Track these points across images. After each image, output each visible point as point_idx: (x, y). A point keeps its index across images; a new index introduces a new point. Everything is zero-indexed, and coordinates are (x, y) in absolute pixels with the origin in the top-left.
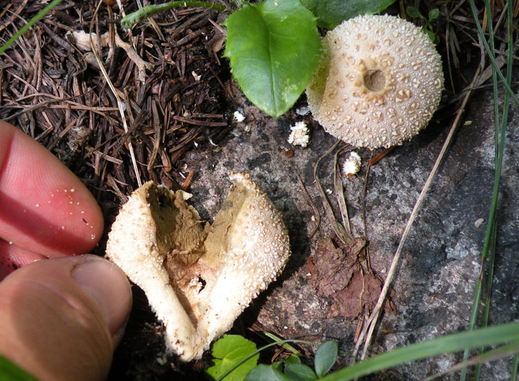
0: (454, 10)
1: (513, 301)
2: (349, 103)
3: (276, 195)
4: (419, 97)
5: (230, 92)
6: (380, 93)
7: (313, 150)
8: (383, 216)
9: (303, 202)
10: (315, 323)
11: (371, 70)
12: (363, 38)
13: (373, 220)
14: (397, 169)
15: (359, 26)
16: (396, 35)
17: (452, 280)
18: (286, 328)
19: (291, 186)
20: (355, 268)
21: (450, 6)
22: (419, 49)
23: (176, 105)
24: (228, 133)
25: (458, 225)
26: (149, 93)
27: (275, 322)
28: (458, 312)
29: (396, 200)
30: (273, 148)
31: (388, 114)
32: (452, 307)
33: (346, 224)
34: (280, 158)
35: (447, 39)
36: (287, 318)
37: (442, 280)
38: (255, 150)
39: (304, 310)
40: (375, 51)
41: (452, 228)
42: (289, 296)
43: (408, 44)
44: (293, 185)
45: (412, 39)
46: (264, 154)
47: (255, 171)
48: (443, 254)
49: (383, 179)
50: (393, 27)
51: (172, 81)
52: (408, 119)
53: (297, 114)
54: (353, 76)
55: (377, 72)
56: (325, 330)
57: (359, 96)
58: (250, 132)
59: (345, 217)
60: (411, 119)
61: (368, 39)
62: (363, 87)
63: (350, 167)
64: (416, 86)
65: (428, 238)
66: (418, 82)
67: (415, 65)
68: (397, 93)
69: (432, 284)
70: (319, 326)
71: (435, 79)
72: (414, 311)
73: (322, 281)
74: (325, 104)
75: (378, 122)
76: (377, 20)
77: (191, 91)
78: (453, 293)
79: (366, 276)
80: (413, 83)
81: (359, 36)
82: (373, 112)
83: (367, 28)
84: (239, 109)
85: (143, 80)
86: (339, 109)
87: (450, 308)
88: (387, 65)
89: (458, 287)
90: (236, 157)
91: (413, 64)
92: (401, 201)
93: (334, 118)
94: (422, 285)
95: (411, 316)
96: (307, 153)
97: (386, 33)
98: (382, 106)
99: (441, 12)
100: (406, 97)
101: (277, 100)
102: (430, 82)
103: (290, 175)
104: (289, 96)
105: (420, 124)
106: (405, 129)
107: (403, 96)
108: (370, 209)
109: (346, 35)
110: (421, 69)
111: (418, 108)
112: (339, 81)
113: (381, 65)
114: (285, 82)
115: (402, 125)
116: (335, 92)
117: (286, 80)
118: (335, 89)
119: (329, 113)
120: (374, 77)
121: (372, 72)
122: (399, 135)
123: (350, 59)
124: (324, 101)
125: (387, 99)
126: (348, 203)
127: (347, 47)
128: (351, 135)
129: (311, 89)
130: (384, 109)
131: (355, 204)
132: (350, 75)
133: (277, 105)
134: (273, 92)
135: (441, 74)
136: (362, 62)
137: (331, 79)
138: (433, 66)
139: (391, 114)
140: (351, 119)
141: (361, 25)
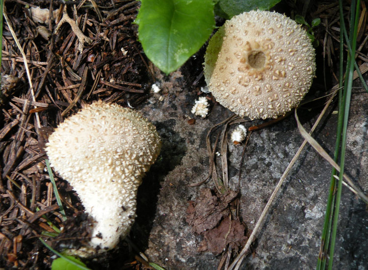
0: (333, 22)
1: (354, 258)
2: (235, 77)
3: (175, 152)
4: (293, 78)
5: (152, 69)
6: (260, 70)
7: (211, 120)
8: (258, 178)
9: (195, 160)
10: (191, 258)
11: (254, 51)
12: (252, 26)
13: (250, 180)
14: (275, 143)
15: (250, 16)
16: (279, 26)
17: (306, 235)
18: (167, 259)
19: (189, 146)
20: (225, 213)
21: (330, 19)
22: (296, 40)
23: (106, 73)
24: (145, 100)
25: (317, 192)
26: (84, 61)
27: (159, 254)
28: (308, 262)
29: (271, 167)
30: (179, 115)
31: (266, 88)
32: (304, 258)
33: (225, 179)
34: (183, 124)
35: (324, 44)
36: (168, 251)
37: (298, 235)
38: (164, 116)
39: (183, 246)
40: (260, 36)
41: (312, 194)
42: (172, 234)
43: (288, 34)
44: (191, 146)
45: (292, 31)
46: (171, 119)
48: (302, 213)
49: (262, 149)
50: (277, 20)
51: (105, 54)
52: (283, 95)
53: (201, 91)
54: (240, 54)
55: (259, 53)
56: (198, 264)
57: (243, 71)
58: (163, 102)
59: (225, 173)
60: (285, 96)
61: (256, 26)
62: (247, 63)
63: (237, 136)
64: (290, 68)
65: (292, 199)
66: (293, 66)
67: (291, 52)
68: (274, 72)
69: (291, 237)
70: (194, 261)
71: (308, 66)
72: (273, 258)
73: (197, 221)
74: (216, 77)
75: (257, 95)
76: (265, 14)
77: (119, 64)
78: (306, 246)
79: (234, 221)
80: (288, 65)
81: (249, 24)
82: (253, 86)
83: (256, 19)
84: (157, 83)
85: (82, 50)
86: (227, 81)
87: (302, 258)
88: (268, 48)
89: (310, 241)
91: (290, 50)
92: (275, 168)
93: (222, 89)
94: (282, 237)
95: (270, 261)
96: (205, 122)
97: (271, 24)
98: (260, 81)
99: (322, 21)
100: (282, 76)
101: (170, 60)
102: (303, 67)
103: (190, 138)
104: (180, 57)
105: (292, 102)
106: (279, 104)
107: (279, 75)
108: (249, 171)
109: (239, 23)
110: (296, 56)
111: (291, 88)
112: (229, 57)
113: (263, 47)
114: (179, 46)
115: (277, 100)
116: (224, 67)
117: (180, 45)
118: (225, 64)
119: (219, 84)
120: (257, 57)
121: (255, 52)
122: (274, 109)
123: (239, 41)
124: (216, 74)
125: (265, 76)
126: (232, 164)
127: (238, 31)
128: (235, 104)
129: (207, 64)
130: (263, 84)
131: (238, 166)
132: (237, 53)
133: (170, 63)
134: (167, 52)
135: (313, 63)
136: (248, 43)
137: (222, 56)
138: (307, 55)
139: (268, 89)
140: (235, 90)
141: (252, 16)
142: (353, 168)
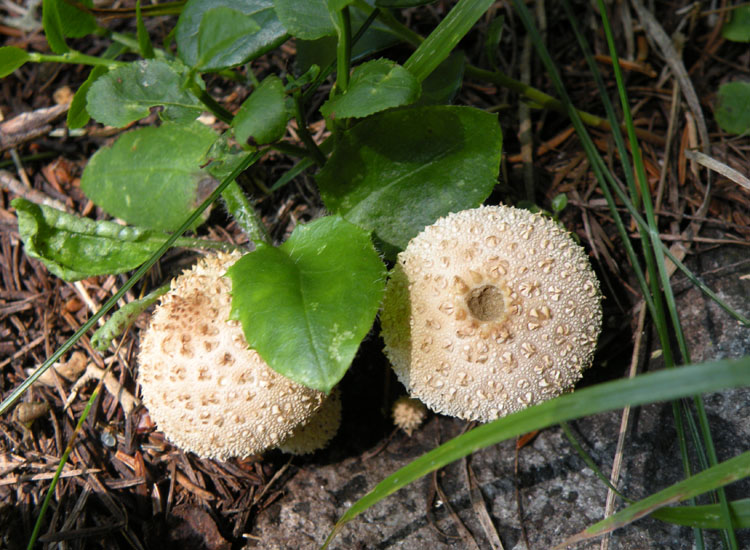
0: (589, 193)
2: (456, 350)
4: (566, 315)
6: (499, 321)
8: (563, 530)
11: (476, 290)
12: (451, 245)
13: (548, 541)
15: (442, 230)
16: (502, 228)
19: (407, 517)
21: (582, 188)
22: (544, 241)
29: (578, 501)
30: (367, 465)
31: (523, 352)
35: (589, 236)
38: (340, 475)
40: (475, 259)
43: (526, 236)
45: (530, 228)
46: (355, 478)
47: (344, 508)
49: (549, 472)
50: (493, 218)
52: (559, 353)
54: (451, 306)
55: (486, 289)
57: (468, 335)
59: (497, 546)
60: (563, 353)
61: (460, 244)
62: (470, 318)
64: (555, 297)
66: (557, 291)
67: (544, 266)
68: (528, 315)
71: (584, 283)
74: (420, 365)
75: (511, 372)
80: (549, 294)
81: (444, 243)
82: (498, 356)
83: (455, 230)
86: (443, 364)
88: (499, 274)
90: (312, 494)
91: (540, 264)
92: (586, 500)
93: (439, 383)
97: (486, 229)
98: (508, 342)
99: (569, 198)
100: (545, 318)
101: (323, 362)
102: (576, 287)
103: (403, 500)
104: (341, 351)
105: (581, 360)
106: (558, 373)
107: (539, 318)
108: (539, 525)
109: (424, 249)
110: (556, 270)
111: (570, 333)
112: (430, 319)
113: (490, 276)
114: (331, 330)
115: (551, 367)
116: (429, 340)
117: (333, 328)
118: (428, 336)
119: (429, 377)
120: (484, 299)
121: (478, 291)
122: (551, 385)
123: (440, 281)
124: (417, 359)
125: (514, 328)
126: (503, 523)
127: (429, 265)
128: (474, 404)
129: (392, 347)
130: (514, 345)
131: (515, 522)
132: (444, 305)
133: (325, 369)
134: (313, 350)
135: (590, 273)
136: (457, 279)
137: (418, 322)
138: (574, 262)
139: (527, 352)
140: (466, 377)
141: (445, 228)
142: (734, 447)
